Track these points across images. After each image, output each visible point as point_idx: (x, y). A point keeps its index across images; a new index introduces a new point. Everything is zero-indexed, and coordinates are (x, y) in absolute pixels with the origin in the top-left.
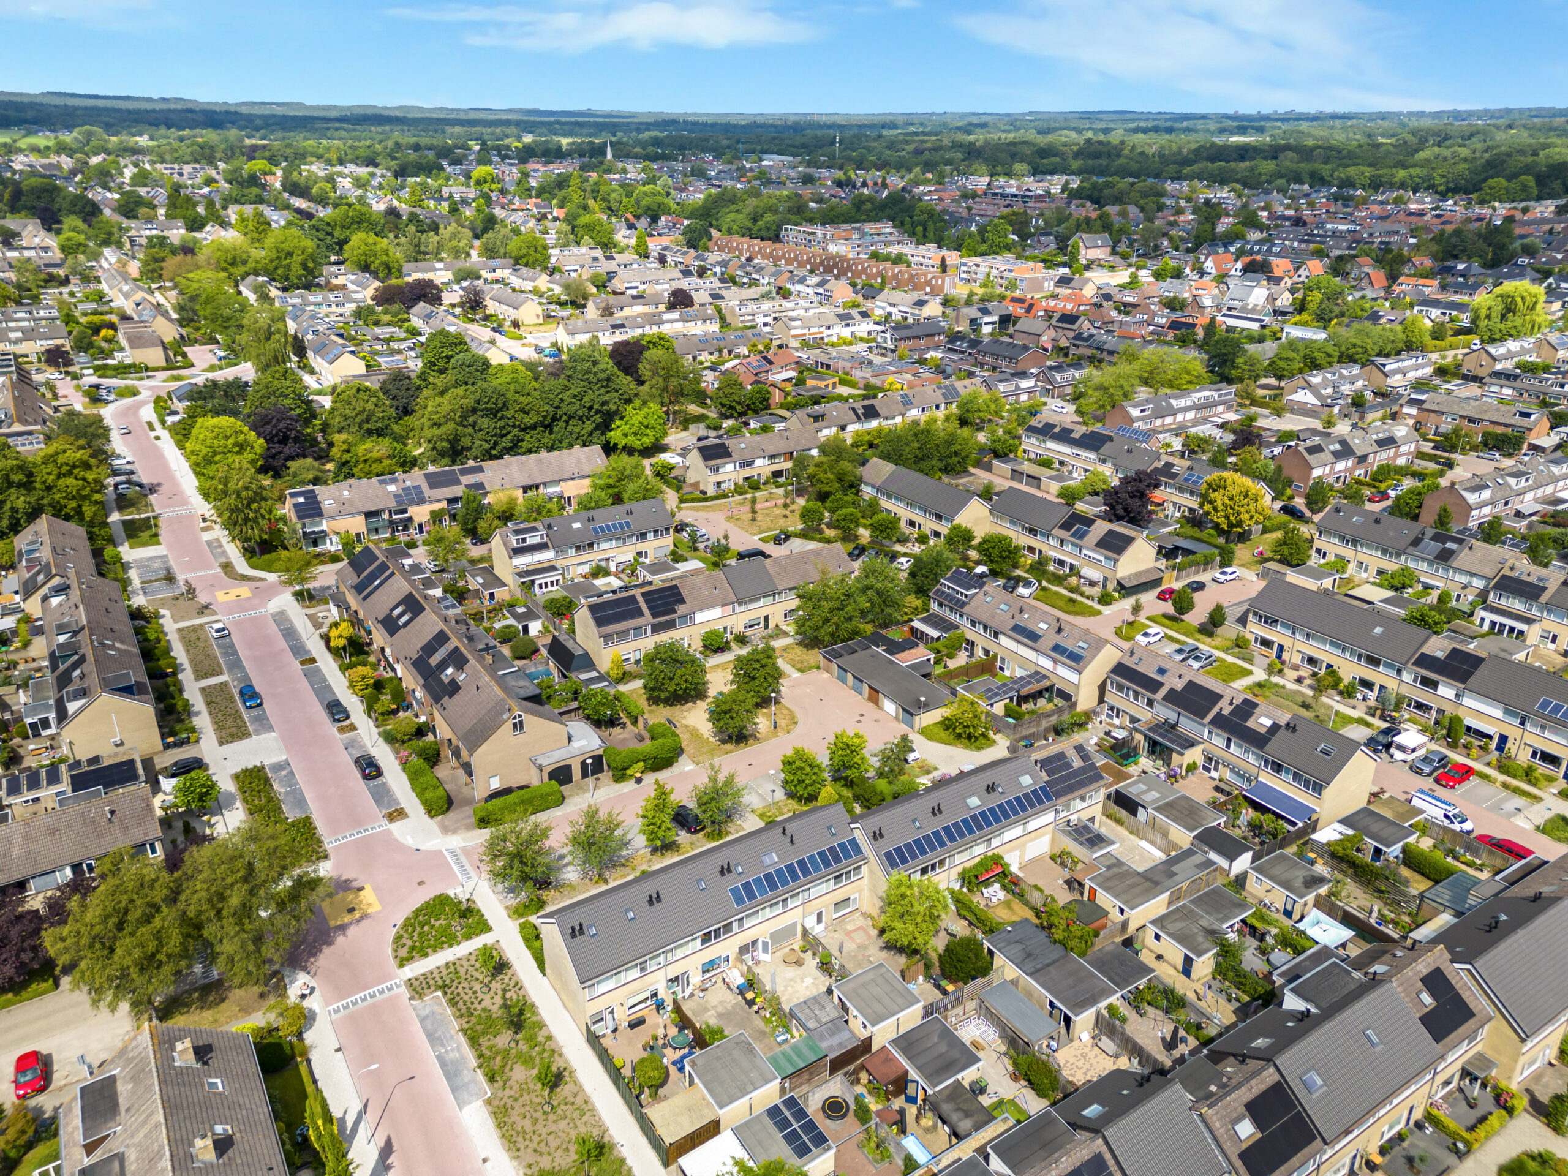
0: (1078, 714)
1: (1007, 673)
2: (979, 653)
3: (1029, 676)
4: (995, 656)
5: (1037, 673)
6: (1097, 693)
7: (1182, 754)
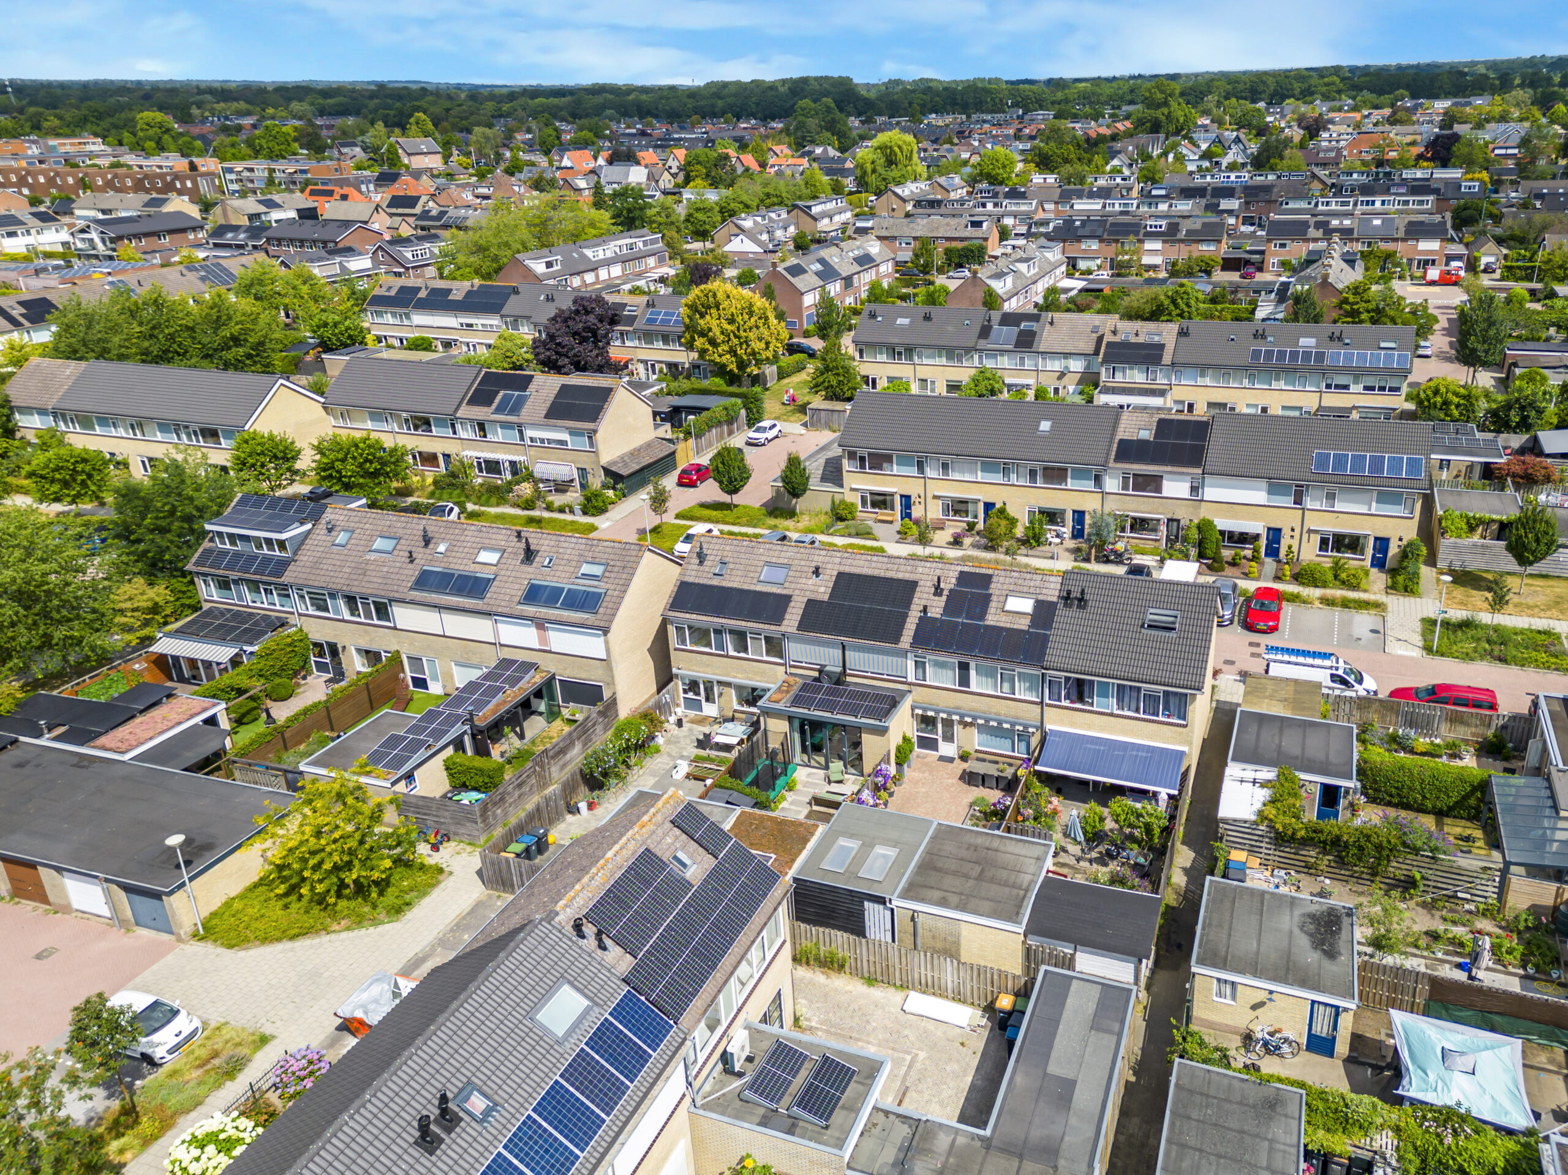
0: (629, 724)
1: (435, 688)
2: (356, 665)
3: (486, 677)
4: (396, 658)
5: (506, 663)
6: (649, 665)
7: (883, 731)
